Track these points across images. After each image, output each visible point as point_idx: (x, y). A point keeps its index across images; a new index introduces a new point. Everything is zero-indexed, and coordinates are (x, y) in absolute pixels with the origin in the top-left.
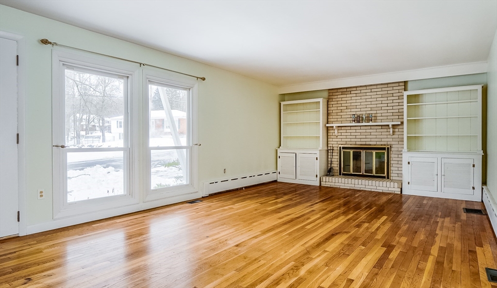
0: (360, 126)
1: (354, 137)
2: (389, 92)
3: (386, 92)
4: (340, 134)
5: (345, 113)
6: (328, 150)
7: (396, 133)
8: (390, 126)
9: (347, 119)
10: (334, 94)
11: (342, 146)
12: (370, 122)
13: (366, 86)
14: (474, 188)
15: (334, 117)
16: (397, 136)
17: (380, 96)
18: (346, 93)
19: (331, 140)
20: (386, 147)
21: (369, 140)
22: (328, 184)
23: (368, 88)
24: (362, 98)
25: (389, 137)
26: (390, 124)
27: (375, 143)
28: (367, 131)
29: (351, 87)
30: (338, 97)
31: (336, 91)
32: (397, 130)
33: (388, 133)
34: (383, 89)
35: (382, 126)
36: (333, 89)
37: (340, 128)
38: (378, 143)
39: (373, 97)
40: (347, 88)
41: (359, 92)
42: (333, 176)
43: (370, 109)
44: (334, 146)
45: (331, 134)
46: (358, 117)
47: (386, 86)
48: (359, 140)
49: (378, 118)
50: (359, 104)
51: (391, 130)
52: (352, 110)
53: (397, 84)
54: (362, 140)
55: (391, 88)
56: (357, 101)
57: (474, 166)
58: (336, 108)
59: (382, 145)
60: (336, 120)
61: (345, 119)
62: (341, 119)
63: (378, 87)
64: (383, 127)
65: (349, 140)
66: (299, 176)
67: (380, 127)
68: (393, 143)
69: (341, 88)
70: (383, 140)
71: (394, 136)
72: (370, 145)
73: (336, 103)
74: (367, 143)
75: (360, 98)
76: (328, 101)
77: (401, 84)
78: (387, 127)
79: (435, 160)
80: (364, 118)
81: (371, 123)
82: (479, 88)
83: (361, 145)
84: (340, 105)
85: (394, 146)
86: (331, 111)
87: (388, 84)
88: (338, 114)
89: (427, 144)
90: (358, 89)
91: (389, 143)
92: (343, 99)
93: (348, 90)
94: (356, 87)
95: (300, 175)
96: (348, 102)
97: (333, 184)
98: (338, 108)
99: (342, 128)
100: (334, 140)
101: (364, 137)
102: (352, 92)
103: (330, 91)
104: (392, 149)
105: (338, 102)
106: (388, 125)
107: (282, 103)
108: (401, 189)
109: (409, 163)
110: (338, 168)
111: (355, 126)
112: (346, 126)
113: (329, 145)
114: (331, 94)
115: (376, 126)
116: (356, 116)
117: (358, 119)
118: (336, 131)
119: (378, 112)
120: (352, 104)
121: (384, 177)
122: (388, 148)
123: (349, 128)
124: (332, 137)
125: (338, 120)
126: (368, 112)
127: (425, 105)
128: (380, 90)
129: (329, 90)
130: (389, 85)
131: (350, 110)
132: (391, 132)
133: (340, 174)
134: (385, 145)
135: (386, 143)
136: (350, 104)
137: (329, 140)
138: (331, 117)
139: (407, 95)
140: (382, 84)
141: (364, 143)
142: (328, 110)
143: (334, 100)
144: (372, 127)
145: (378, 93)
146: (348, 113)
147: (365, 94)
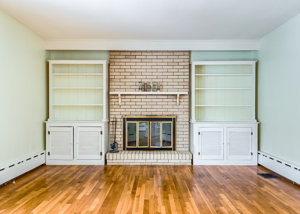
0: (146, 95)
1: (140, 107)
2: (175, 60)
3: (172, 60)
4: (124, 103)
5: (129, 80)
6: (109, 122)
7: (182, 103)
8: (178, 96)
9: (132, 87)
10: (116, 57)
11: (126, 117)
12: (158, 91)
13: (151, 52)
14: (252, 154)
15: (116, 84)
16: (182, 107)
17: (166, 64)
18: (131, 57)
19: (113, 110)
20: (173, 117)
21: (155, 110)
22: (115, 163)
23: (154, 54)
24: (148, 64)
25: (175, 107)
26: (178, 93)
27: (161, 113)
28: (153, 100)
29: (136, 52)
30: (122, 60)
31: (118, 53)
32: (182, 100)
33: (174, 103)
34: (169, 57)
35: (168, 95)
36: (115, 51)
37: (123, 97)
38: (164, 113)
39: (159, 64)
40: (131, 52)
41: (145, 57)
42: (118, 152)
43: (155, 77)
44: (116, 117)
45: (113, 103)
46: (146, 85)
47: (172, 54)
48: (145, 110)
49: (164, 87)
50: (145, 70)
51: (178, 100)
52: (137, 77)
53: (182, 54)
54: (148, 110)
55: (177, 57)
56: (143, 67)
57: (252, 134)
58: (119, 74)
59: (168, 115)
60: (119, 87)
61: (129, 87)
62: (124, 87)
63: (164, 54)
64: (169, 97)
65: (134, 110)
66: (78, 156)
67: (166, 97)
68: (178, 113)
69: (125, 51)
70: (169, 110)
71: (179, 107)
72: (156, 115)
73: (119, 67)
74: (153, 113)
75: (145, 64)
76: (109, 65)
77: (186, 53)
78: (173, 97)
79: (221, 130)
80: (152, 86)
81: (158, 93)
82: (253, 63)
83: (147, 115)
84: (124, 70)
85: (179, 117)
86: (113, 77)
87: (173, 52)
88: (122, 80)
89: (209, 115)
90: (143, 54)
91: (175, 113)
92: (127, 64)
93: (132, 54)
94: (142, 52)
95: (80, 154)
96: (132, 67)
97: (122, 161)
98: (122, 74)
99: (126, 97)
100: (116, 110)
101: (150, 107)
102: (137, 57)
103: (112, 53)
104: (178, 120)
105: (122, 67)
106: (176, 95)
107: (51, 62)
108: (192, 160)
109: (199, 133)
110: (122, 143)
111: (141, 95)
112: (130, 95)
113: (111, 116)
114: (113, 57)
115: (162, 95)
116: (143, 84)
117: (145, 87)
118: (120, 100)
119: (164, 80)
120: (137, 70)
121: (170, 149)
122: (174, 119)
123: (134, 97)
124: (114, 107)
125: (122, 87)
126: (154, 80)
127: (207, 76)
128: (166, 57)
129: (110, 51)
130: (175, 54)
131: (134, 77)
132: (178, 102)
133: (124, 149)
134: (171, 115)
135: (171, 113)
136: (134, 70)
137: (111, 110)
138: (113, 84)
139: (195, 65)
140: (168, 51)
141: (150, 114)
142: (109, 75)
143: (116, 64)
144: (158, 97)
145: (164, 60)
146: (132, 80)
147: (150, 61)
